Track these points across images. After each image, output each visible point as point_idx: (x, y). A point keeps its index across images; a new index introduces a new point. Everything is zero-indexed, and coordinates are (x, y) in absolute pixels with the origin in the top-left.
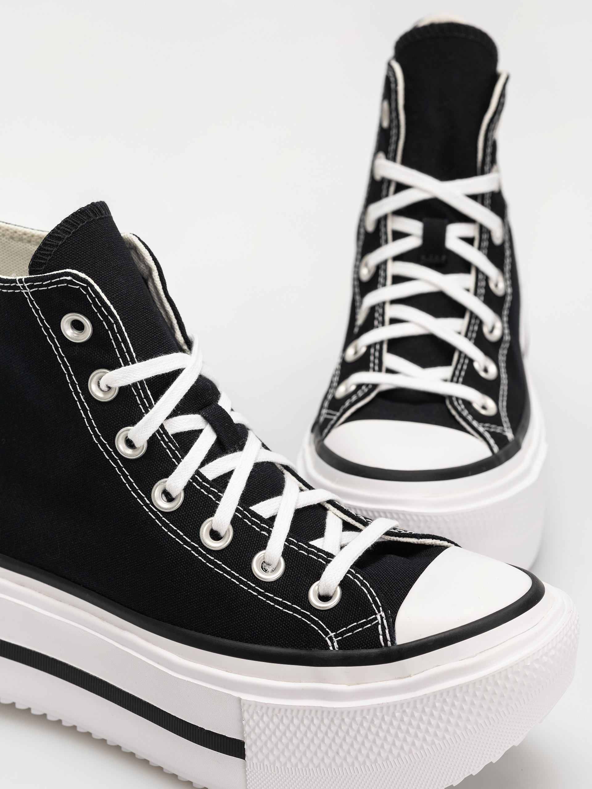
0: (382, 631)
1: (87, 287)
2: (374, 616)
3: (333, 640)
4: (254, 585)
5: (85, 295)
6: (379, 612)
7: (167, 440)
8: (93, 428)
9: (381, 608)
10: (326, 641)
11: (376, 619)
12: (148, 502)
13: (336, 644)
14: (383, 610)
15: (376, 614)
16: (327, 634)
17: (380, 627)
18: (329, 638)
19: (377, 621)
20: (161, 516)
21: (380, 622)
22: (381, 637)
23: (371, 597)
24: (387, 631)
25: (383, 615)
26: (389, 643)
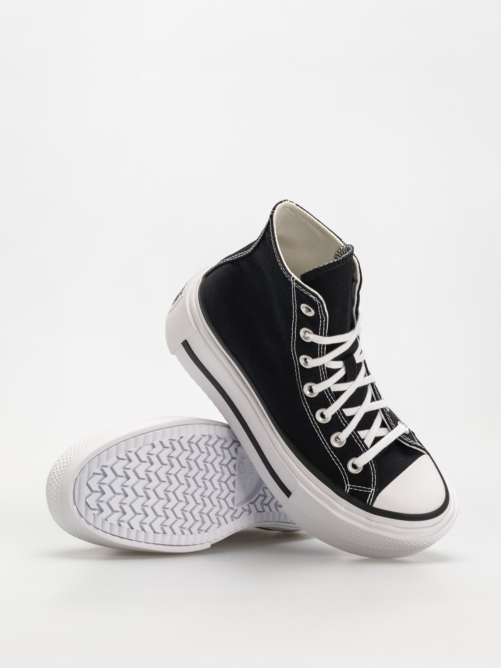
0: (370, 497)
1: (320, 304)
2: (370, 489)
3: (348, 487)
4: (328, 445)
5: (318, 306)
6: (373, 488)
7: (323, 370)
8: (293, 346)
9: (375, 487)
10: (345, 486)
11: (370, 490)
12: (301, 387)
13: (348, 490)
14: (375, 489)
15: (371, 488)
16: (347, 483)
17: (370, 494)
18: (347, 486)
19: (370, 492)
20: (304, 396)
21: (371, 493)
22: (368, 499)
23: (373, 480)
24: (372, 499)
25: (374, 491)
26: (370, 504)
